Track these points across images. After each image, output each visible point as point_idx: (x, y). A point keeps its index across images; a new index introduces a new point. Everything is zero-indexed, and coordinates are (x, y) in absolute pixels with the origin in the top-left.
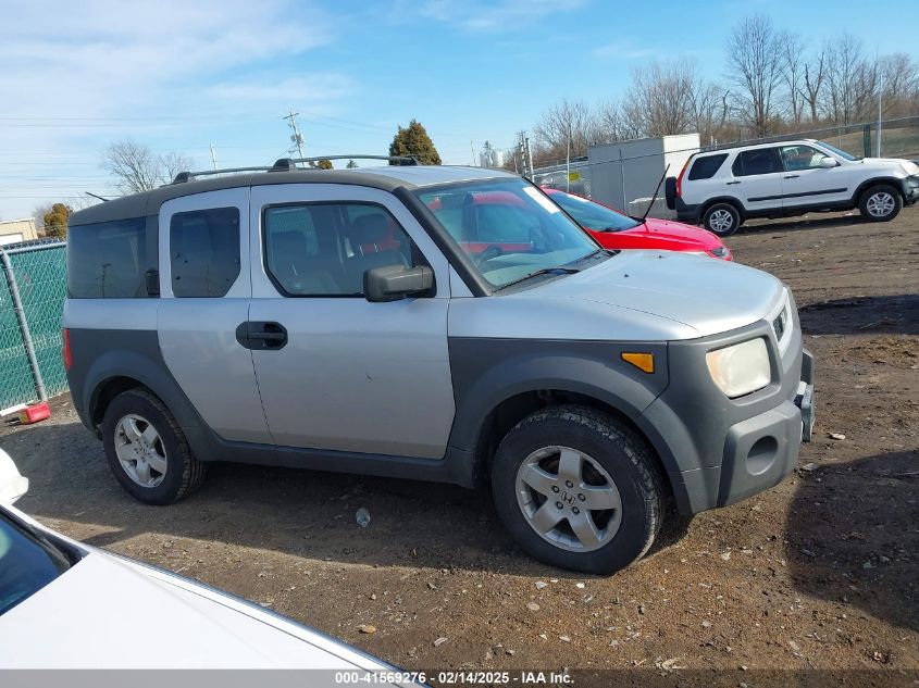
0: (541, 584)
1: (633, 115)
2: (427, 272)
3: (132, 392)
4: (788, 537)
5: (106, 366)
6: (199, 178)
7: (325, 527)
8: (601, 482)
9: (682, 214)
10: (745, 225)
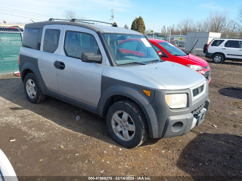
0: (111, 146)
1: (206, 25)
2: (100, 56)
3: (31, 73)
4: (184, 150)
5: (26, 66)
6: (55, 20)
7: (68, 118)
8: (132, 123)
9: (207, 55)
10: (225, 61)
